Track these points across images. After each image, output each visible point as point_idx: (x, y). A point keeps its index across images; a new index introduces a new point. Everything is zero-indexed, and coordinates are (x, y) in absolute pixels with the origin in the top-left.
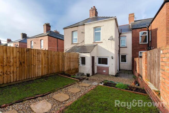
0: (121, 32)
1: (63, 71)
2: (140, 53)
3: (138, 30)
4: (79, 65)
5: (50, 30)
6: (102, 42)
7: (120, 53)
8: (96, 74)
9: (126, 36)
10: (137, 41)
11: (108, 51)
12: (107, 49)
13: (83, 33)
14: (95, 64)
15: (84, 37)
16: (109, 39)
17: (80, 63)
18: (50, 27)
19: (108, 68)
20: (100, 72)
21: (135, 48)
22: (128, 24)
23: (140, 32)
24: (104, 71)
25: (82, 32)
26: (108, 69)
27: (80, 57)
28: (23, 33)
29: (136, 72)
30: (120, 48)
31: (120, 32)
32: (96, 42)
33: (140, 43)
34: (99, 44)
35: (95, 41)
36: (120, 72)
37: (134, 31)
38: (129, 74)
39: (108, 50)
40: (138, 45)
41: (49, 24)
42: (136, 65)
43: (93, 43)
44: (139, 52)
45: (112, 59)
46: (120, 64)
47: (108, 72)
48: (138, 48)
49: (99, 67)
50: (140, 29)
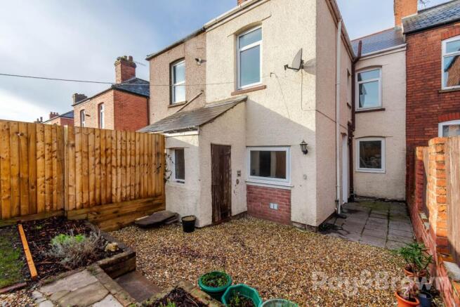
0: (360, 54)
1: (63, 209)
2: (445, 127)
3: (433, 36)
4: (165, 181)
5: (134, 74)
6: (265, 87)
7: (357, 133)
8: (242, 215)
9: (381, 66)
10: (430, 80)
11: (288, 121)
12: (284, 113)
13: (201, 61)
14: (234, 177)
15: (204, 78)
16: (286, 67)
17: (168, 174)
18: (134, 66)
19: (289, 192)
20: (258, 209)
21: (420, 110)
22: (393, 26)
23: (444, 43)
24: (274, 206)
25: (197, 60)
26: (289, 199)
27: (171, 149)
28: (76, 94)
29: (423, 216)
30: (357, 115)
31: (356, 54)
32: (244, 87)
33: (444, 88)
34: (253, 97)
35: (239, 87)
36: (353, 206)
37: (416, 40)
38: (389, 217)
39: (287, 116)
40: (433, 97)
41: (131, 58)
42: (424, 183)
43: (232, 94)
44: (441, 125)
45: (306, 152)
46: (355, 175)
47: (289, 211)
48: (437, 108)
49: (256, 187)
50: (444, 30)
